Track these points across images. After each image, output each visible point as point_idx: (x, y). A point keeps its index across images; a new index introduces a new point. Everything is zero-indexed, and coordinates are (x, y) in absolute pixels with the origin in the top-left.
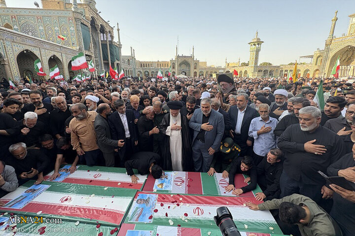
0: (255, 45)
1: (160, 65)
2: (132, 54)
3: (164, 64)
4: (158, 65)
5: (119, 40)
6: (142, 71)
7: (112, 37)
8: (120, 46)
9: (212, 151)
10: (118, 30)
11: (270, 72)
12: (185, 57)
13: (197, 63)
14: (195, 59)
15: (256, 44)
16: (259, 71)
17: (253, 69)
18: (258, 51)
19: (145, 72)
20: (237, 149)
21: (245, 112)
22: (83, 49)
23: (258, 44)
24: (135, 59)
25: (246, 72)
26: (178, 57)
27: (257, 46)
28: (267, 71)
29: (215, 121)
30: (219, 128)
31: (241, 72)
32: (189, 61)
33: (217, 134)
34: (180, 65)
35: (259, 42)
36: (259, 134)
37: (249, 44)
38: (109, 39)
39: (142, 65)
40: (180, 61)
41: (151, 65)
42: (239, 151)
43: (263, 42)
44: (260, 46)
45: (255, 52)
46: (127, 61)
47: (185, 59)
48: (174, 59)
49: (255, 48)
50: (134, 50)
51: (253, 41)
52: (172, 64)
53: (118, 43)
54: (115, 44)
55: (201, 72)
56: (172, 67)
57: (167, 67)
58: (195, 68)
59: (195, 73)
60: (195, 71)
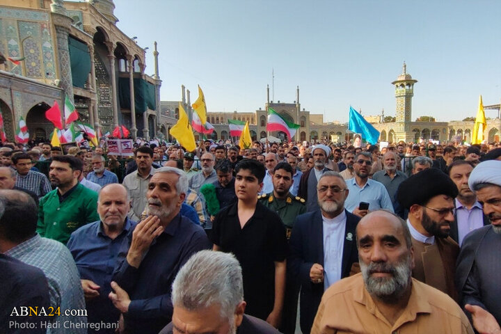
0: (402, 85)
2: (184, 99)
3: (247, 117)
4: (235, 119)
5: (157, 72)
7: (142, 66)
8: (157, 84)
10: (156, 54)
11: (434, 132)
12: (283, 105)
13: (305, 116)
14: (301, 110)
15: (405, 84)
17: (402, 127)
18: (408, 96)
22: (70, 85)
23: (409, 85)
25: (392, 132)
26: (271, 105)
27: (407, 87)
28: (428, 130)
31: (384, 132)
32: (291, 112)
35: (410, 82)
37: (394, 83)
38: (137, 70)
41: (222, 118)
43: (416, 81)
44: (411, 87)
45: (404, 98)
46: (174, 111)
47: (284, 108)
48: (264, 109)
49: (403, 91)
50: (188, 92)
51: (399, 80)
52: (261, 117)
53: (154, 78)
54: (148, 79)
55: (313, 132)
56: (260, 124)
57: (252, 123)
58: (302, 126)
59: (303, 134)
60: (303, 129)
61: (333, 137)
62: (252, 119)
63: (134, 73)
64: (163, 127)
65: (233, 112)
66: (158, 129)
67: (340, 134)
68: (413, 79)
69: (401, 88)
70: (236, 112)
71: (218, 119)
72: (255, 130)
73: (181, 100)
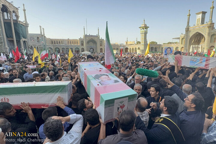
0: (143, 29)
1: (71, 42)
2: (41, 32)
3: (75, 41)
4: (68, 42)
5: (26, 19)
6: (52, 47)
7: (17, 16)
8: (26, 25)
10: (24, 10)
11: (155, 48)
12: (92, 36)
13: (102, 41)
14: (100, 38)
15: (144, 28)
17: (143, 46)
18: (146, 33)
23: (146, 28)
24: (45, 37)
26: (86, 36)
27: (145, 30)
28: (153, 48)
31: (136, 48)
32: (96, 39)
34: (88, 42)
35: (146, 27)
37: (140, 28)
38: (15, 18)
39: (53, 42)
40: (88, 39)
41: (62, 42)
43: (149, 27)
44: (147, 30)
45: (144, 34)
46: (36, 38)
47: (92, 37)
48: (82, 38)
49: (143, 31)
50: (43, 29)
51: (142, 26)
52: (81, 42)
53: (24, 22)
54: (21, 23)
56: (81, 45)
57: (77, 44)
58: (101, 46)
59: (101, 49)
60: (101, 47)
61: (114, 51)
62: (77, 42)
63: (13, 20)
64: (31, 47)
65: (67, 39)
66: (29, 47)
67: (117, 49)
68: (147, 26)
69: (143, 30)
70: (68, 39)
71: (59, 42)
72: (79, 48)
73: (40, 33)
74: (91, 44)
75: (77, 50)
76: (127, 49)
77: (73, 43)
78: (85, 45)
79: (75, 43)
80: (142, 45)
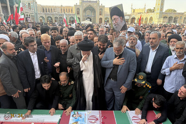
1: (64, 10)
3: (69, 9)
4: (61, 10)
6: (44, 16)
9: (124, 89)
12: (90, 1)
13: (102, 9)
16: (164, 17)
17: (158, 15)
19: (48, 17)
20: (148, 86)
21: (157, 50)
25: (151, 19)
26: (83, 2)
28: (172, 17)
29: (128, 58)
30: (131, 66)
31: (146, 18)
32: (94, 6)
33: (129, 72)
34: (85, 10)
36: (171, 71)
39: (44, 9)
40: (85, 5)
42: (150, 87)
47: (90, 3)
52: (77, 9)
55: (106, 18)
56: (76, 13)
57: (72, 12)
58: (100, 15)
59: (101, 19)
60: (101, 17)
62: (72, 10)
72: (74, 17)
74: (89, 13)
75: (72, 20)
76: (133, 19)
77: (67, 11)
78: (82, 13)
79: (69, 12)
80: (157, 13)
